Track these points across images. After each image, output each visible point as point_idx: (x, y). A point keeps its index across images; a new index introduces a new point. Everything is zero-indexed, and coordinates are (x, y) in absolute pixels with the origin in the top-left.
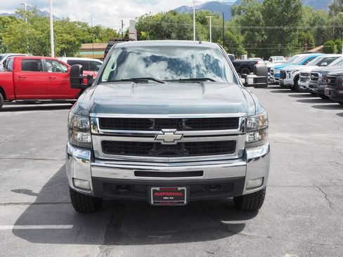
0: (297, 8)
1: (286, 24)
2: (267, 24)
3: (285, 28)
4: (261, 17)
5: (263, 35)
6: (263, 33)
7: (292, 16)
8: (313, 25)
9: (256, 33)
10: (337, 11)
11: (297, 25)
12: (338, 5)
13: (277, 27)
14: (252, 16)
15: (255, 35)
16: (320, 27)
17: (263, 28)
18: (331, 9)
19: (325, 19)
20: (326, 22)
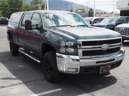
0: (21, 2)
1: (18, 7)
2: (10, 7)
3: (17, 9)
4: (8, 4)
5: (9, 11)
6: (9, 10)
7: (19, 5)
8: (26, 8)
9: (7, 10)
10: (33, 4)
11: (21, 8)
12: (34, 2)
13: (14, 8)
14: (4, 4)
15: (6, 11)
16: (28, 9)
17: (9, 8)
18: (32, 3)
19: (30, 6)
20: (30, 7)
